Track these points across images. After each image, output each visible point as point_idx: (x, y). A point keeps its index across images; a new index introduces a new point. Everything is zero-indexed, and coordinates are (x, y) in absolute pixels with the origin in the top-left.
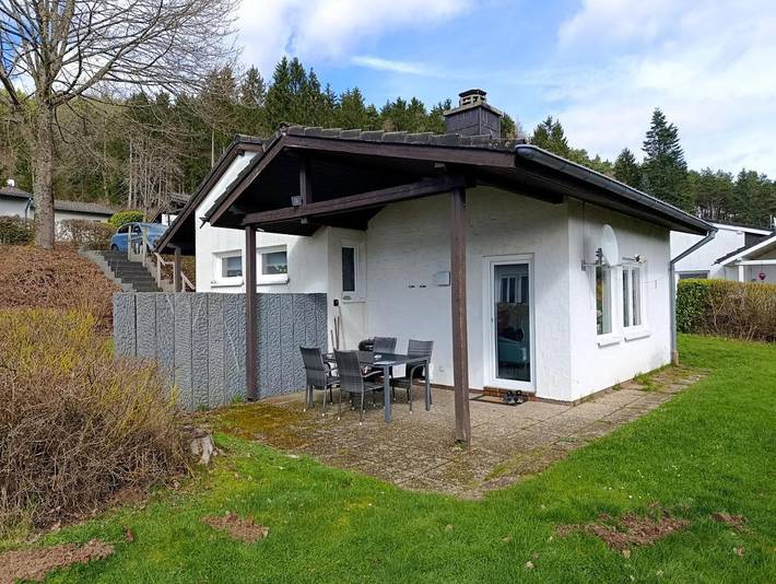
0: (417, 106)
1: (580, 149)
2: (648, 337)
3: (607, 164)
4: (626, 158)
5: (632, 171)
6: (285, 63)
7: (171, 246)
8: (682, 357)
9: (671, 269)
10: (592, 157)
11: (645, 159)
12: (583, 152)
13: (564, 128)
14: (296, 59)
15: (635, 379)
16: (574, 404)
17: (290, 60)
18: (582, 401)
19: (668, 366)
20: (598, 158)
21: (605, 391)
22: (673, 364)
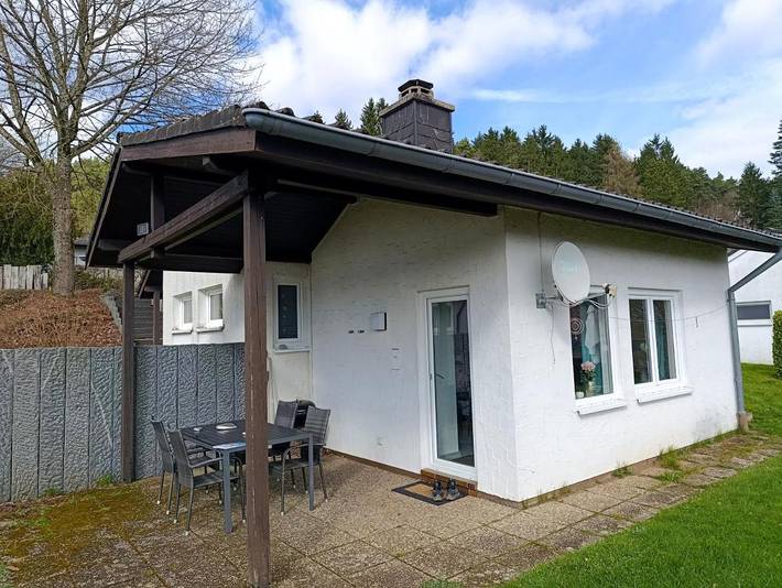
0: (509, 134)
1: (698, 168)
2: (689, 394)
3: (731, 181)
4: (751, 173)
5: (758, 188)
6: (371, 104)
7: (147, 289)
8: (759, 418)
9: (730, 299)
10: (712, 176)
11: (774, 173)
12: (701, 170)
13: (674, 145)
14: (382, 100)
15: (660, 457)
16: (525, 505)
17: (376, 101)
18: (542, 499)
19: (730, 434)
20: (721, 176)
21: (597, 480)
22: (740, 430)
